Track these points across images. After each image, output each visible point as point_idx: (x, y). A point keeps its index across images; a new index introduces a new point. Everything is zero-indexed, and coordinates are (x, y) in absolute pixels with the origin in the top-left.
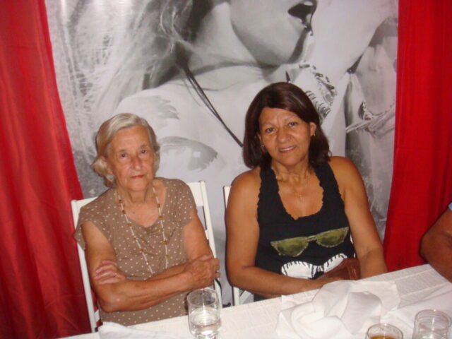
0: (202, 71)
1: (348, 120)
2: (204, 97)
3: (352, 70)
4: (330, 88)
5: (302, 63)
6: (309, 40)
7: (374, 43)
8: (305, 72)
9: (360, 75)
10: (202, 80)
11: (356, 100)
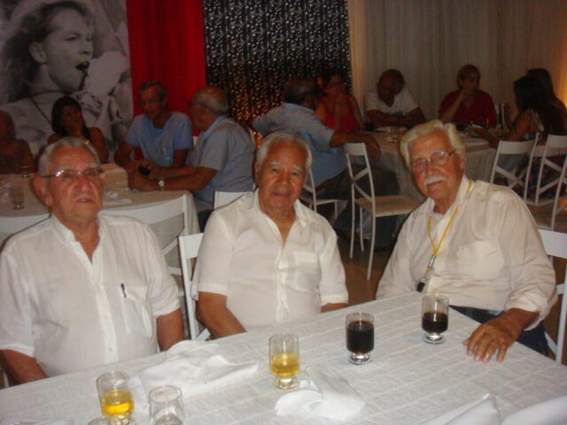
0: (37, 94)
1: (111, 118)
2: (37, 107)
3: (111, 94)
4: (100, 103)
5: (84, 91)
6: (87, 81)
7: (122, 80)
8: (86, 95)
9: (115, 96)
10: (37, 99)
11: (115, 108)
